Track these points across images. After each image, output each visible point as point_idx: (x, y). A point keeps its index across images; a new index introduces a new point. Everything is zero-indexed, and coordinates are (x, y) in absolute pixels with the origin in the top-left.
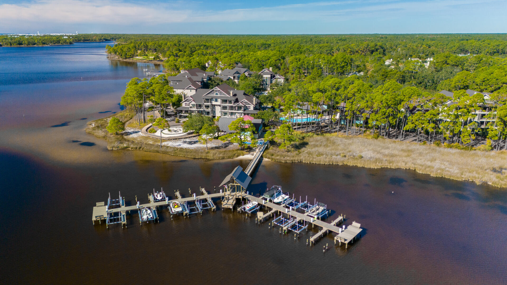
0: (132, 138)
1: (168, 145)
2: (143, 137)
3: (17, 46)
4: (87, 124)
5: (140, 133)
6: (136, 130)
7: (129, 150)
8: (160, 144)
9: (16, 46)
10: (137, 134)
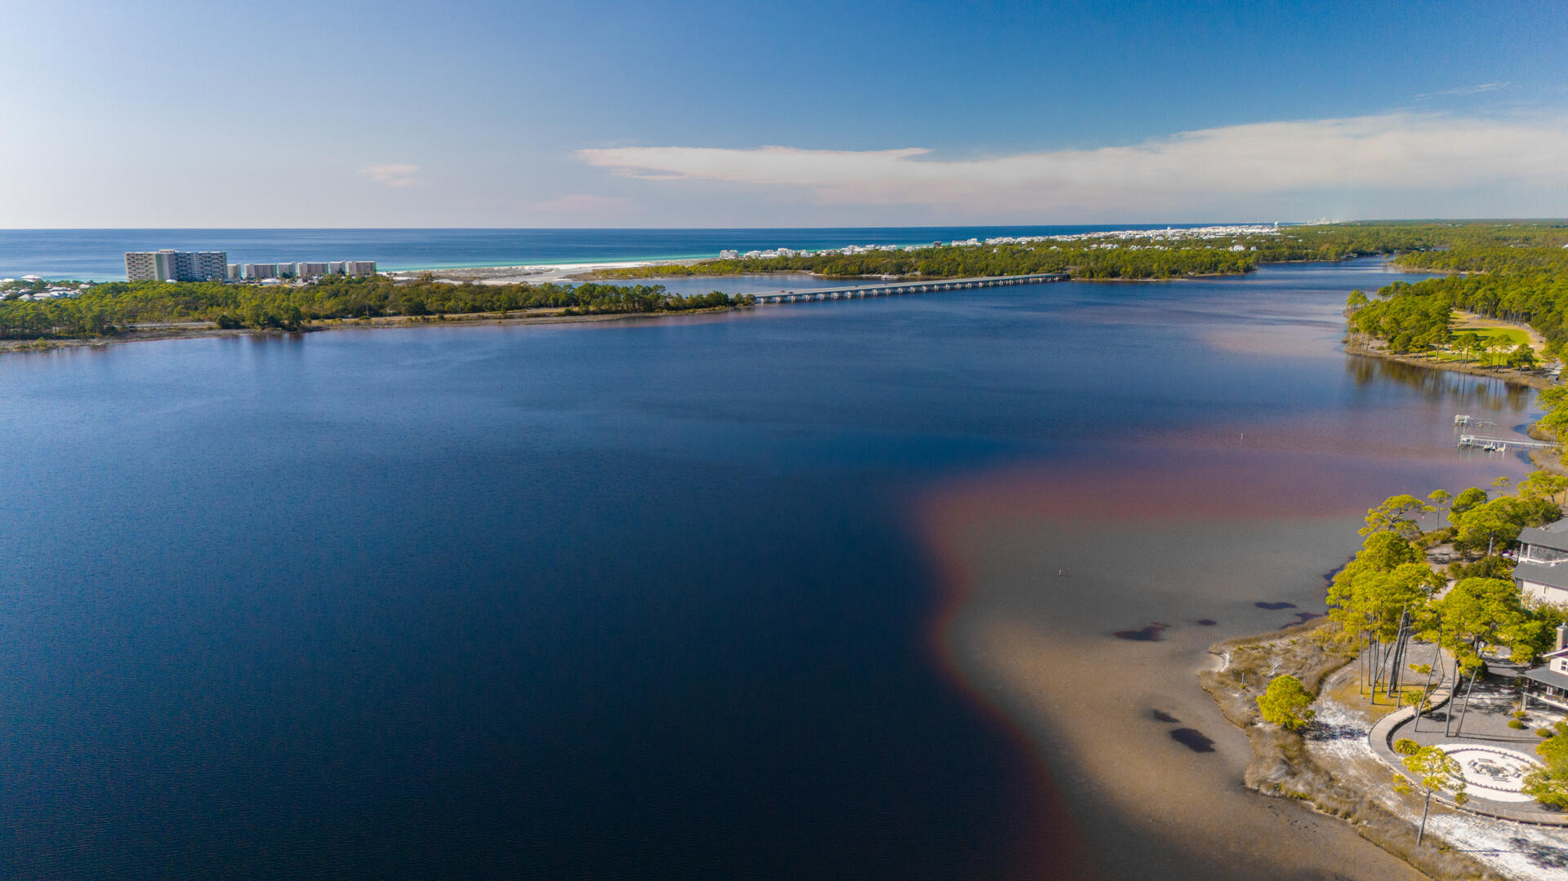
0: (1332, 758)
1: (1450, 839)
2: (1368, 764)
3: (1105, 279)
4: (1210, 649)
5: (1365, 740)
6: (1355, 724)
7: (1309, 811)
8: (1419, 823)
9: (1102, 279)
10: (1350, 742)
